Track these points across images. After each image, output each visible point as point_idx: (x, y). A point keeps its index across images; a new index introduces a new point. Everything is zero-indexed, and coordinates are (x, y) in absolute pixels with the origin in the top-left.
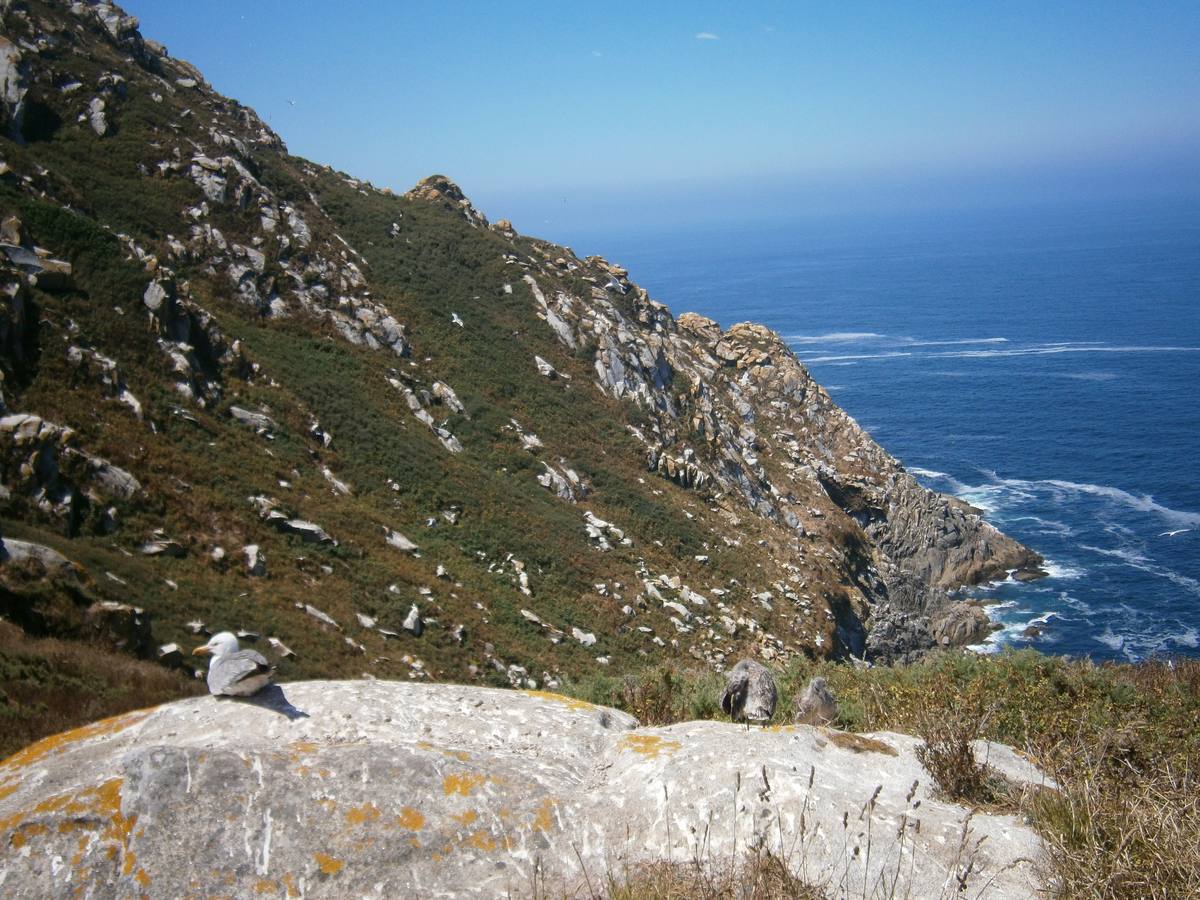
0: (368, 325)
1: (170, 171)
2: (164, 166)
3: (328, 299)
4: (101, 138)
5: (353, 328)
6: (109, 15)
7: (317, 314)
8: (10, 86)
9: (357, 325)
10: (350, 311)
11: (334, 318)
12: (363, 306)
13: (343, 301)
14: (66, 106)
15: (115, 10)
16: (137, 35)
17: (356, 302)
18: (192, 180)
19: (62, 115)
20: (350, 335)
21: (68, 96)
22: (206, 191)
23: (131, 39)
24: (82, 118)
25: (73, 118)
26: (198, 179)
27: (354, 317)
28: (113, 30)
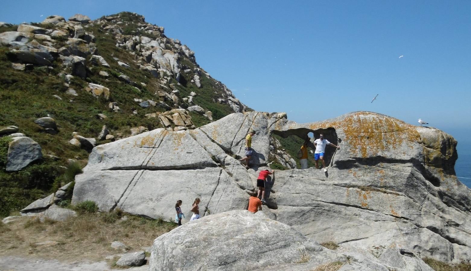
0: (287, 161)
1: (222, 101)
2: (220, 100)
3: (274, 150)
4: (199, 88)
5: (283, 161)
6: (185, 49)
7: (271, 155)
8: (175, 67)
9: (283, 160)
10: (280, 155)
11: (277, 157)
12: (284, 154)
13: (279, 151)
14: (187, 77)
15: (187, 48)
16: (194, 57)
17: (283, 152)
18: (229, 105)
19: (187, 79)
20: (283, 163)
21: (187, 73)
22: (234, 109)
23: (192, 58)
24: (192, 81)
25: (190, 81)
26: (231, 105)
27: (282, 157)
28: (187, 54)
